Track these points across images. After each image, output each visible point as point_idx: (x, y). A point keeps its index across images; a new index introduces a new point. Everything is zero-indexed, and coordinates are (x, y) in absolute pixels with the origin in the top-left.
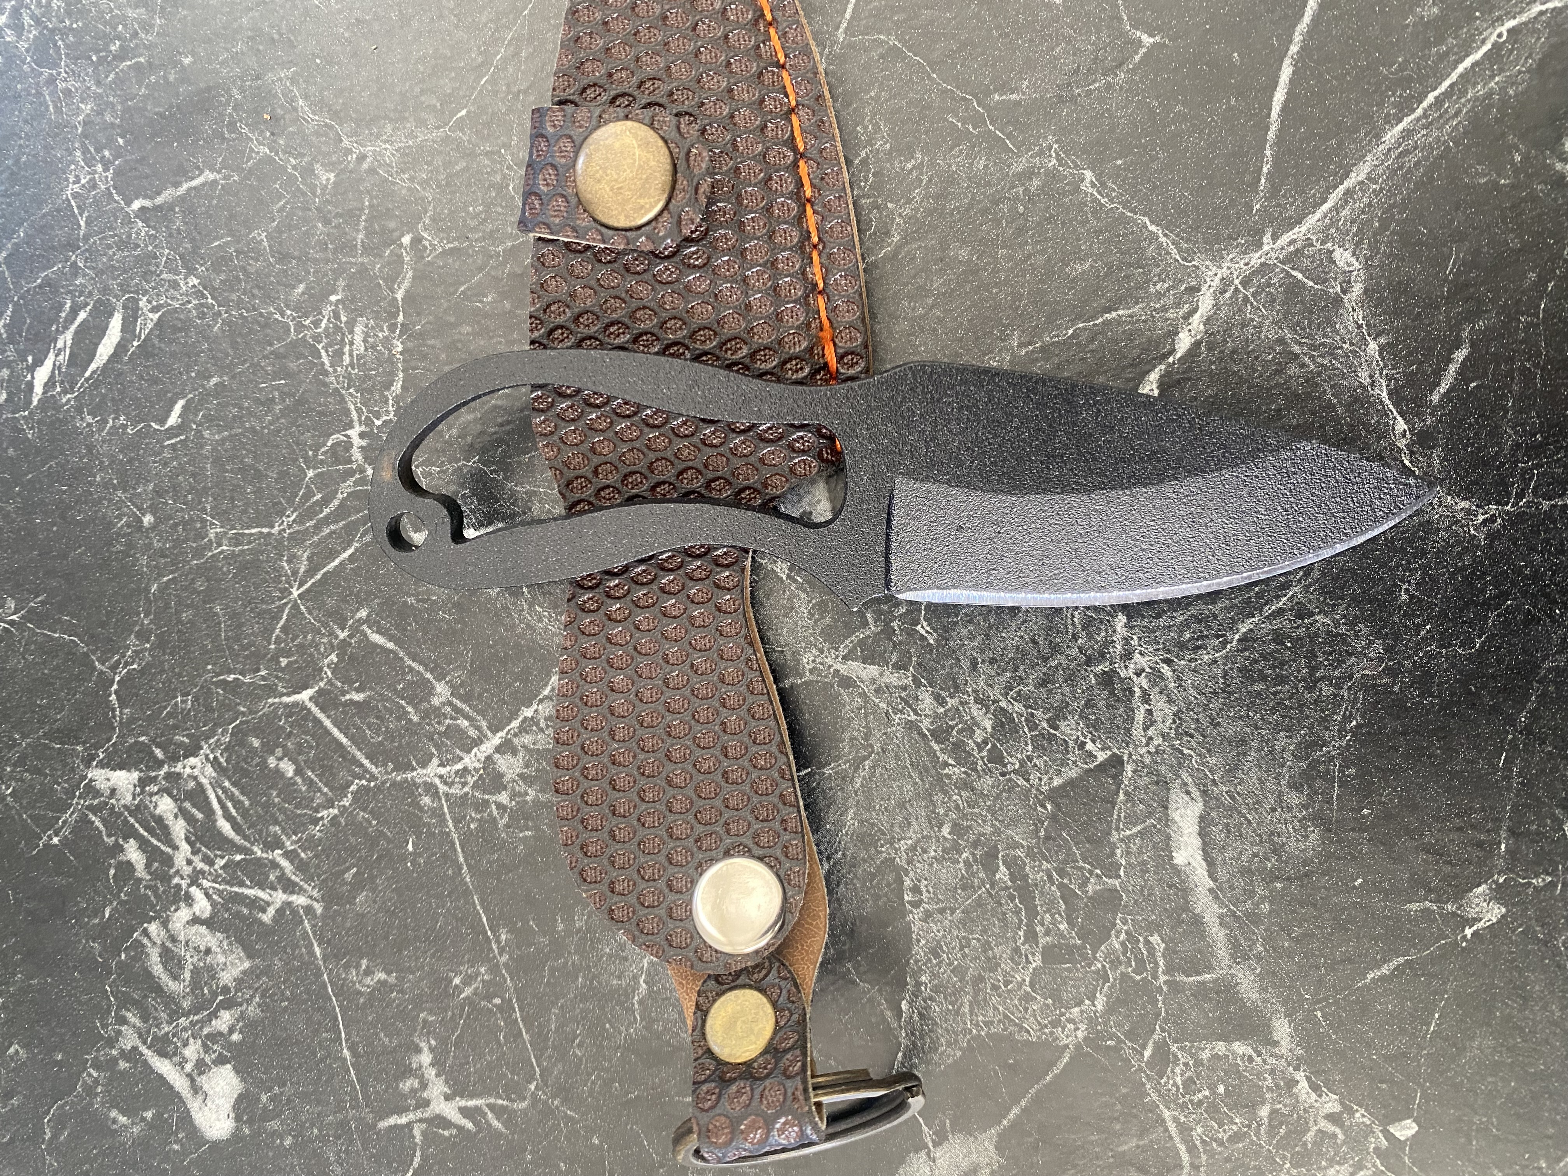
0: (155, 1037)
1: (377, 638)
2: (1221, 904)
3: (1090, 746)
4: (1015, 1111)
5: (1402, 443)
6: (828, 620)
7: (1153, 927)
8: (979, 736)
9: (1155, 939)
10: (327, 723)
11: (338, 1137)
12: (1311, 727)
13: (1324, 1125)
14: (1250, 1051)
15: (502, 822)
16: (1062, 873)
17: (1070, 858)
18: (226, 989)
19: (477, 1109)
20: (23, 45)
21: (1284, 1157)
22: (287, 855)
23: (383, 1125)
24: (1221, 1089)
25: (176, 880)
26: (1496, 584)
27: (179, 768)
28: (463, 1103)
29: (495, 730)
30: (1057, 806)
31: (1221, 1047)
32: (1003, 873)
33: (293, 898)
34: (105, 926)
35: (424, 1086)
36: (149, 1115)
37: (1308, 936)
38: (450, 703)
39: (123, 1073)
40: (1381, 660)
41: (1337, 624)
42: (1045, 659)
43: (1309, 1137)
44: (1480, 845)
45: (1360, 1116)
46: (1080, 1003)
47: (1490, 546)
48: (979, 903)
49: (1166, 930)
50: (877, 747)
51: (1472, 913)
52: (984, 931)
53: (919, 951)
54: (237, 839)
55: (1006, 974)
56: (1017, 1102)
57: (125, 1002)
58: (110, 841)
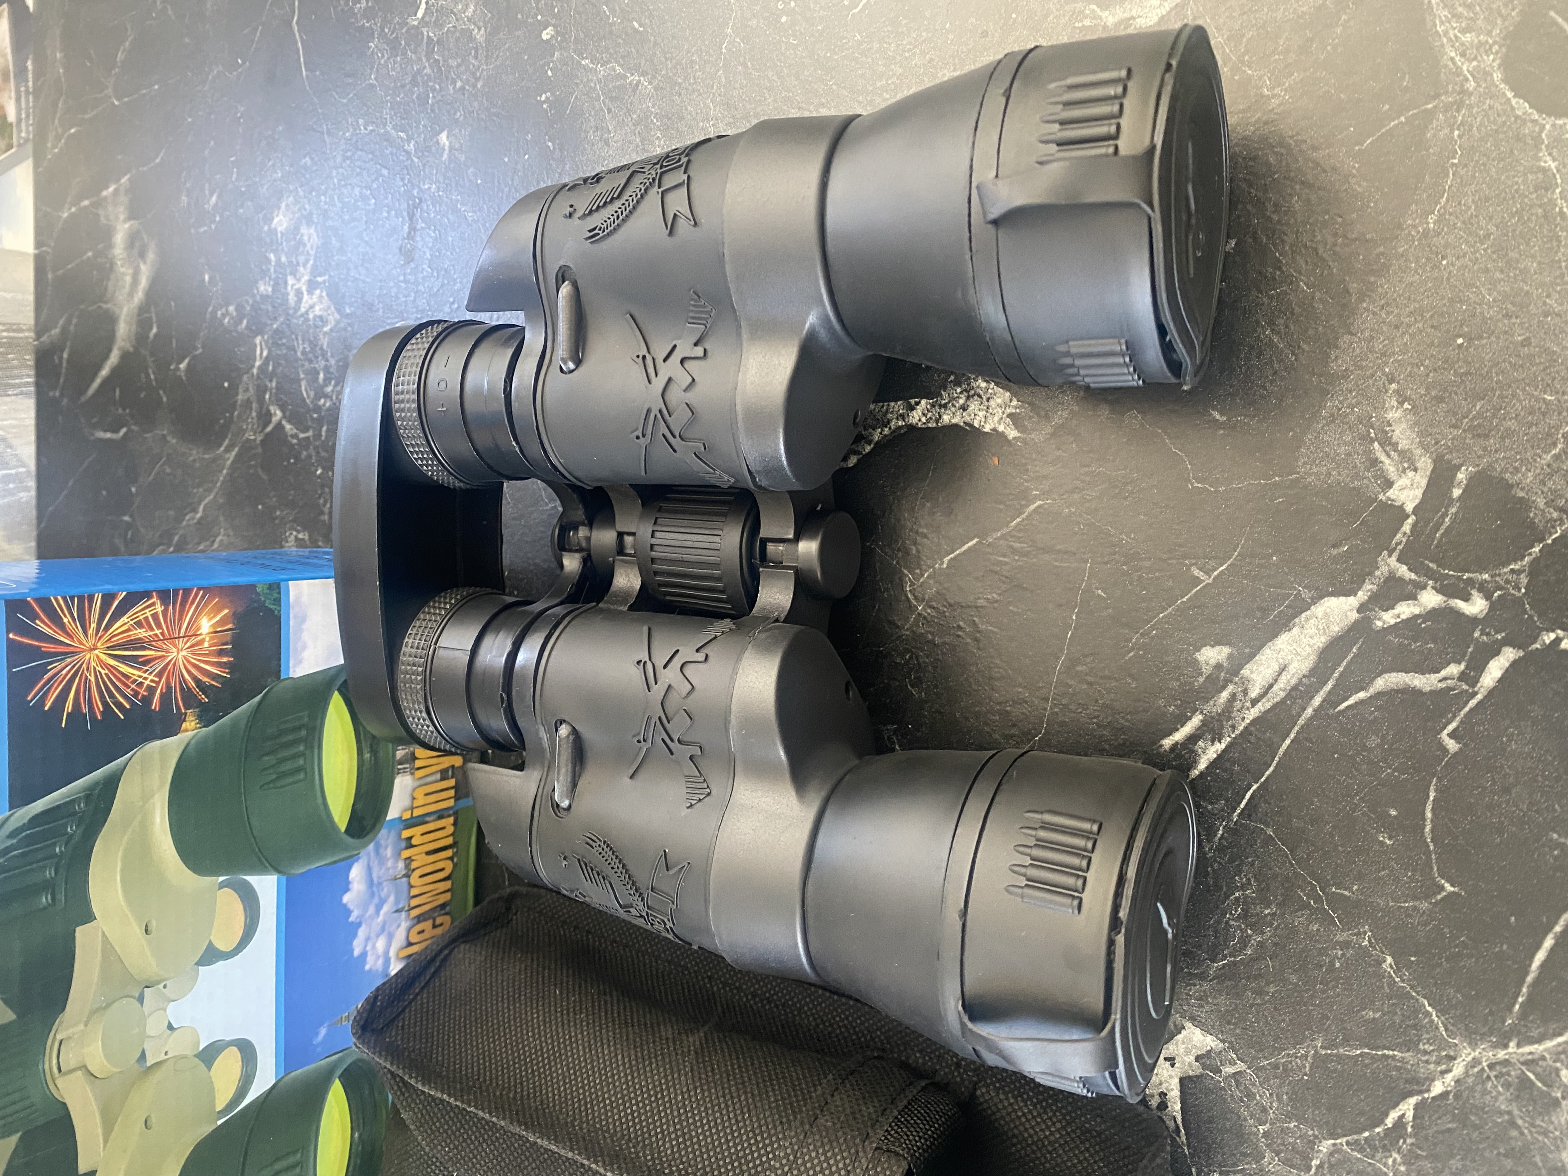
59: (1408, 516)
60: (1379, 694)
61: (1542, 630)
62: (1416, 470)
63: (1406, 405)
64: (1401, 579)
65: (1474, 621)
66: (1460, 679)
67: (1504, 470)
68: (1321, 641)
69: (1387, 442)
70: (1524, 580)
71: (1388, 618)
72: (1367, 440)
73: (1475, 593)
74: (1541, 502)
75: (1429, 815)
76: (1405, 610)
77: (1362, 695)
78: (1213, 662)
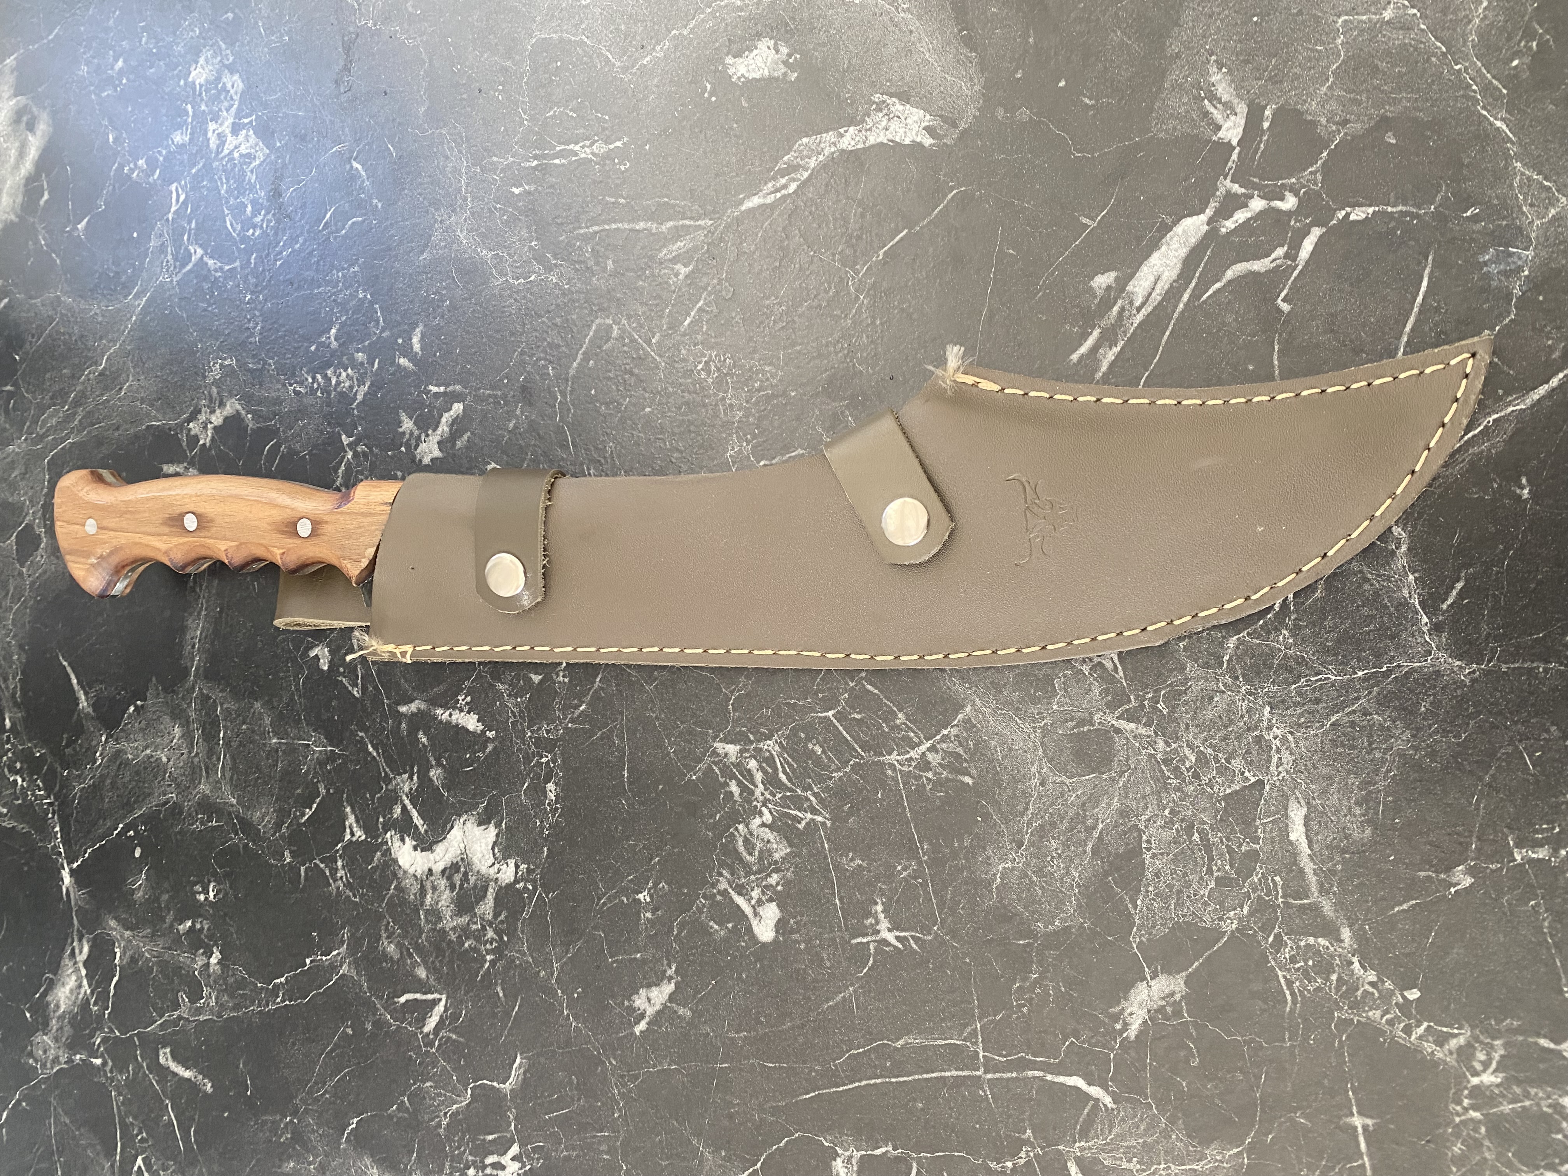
0: (737, 885)
1: (869, 687)
2: (1315, 864)
3: (1247, 774)
4: (1196, 964)
5: (1425, 629)
6: (1109, 698)
7: (1277, 872)
8: (1188, 764)
9: (1277, 879)
10: (841, 728)
11: (829, 946)
12: (1368, 774)
13: (1367, 987)
14: (1327, 944)
15: (928, 787)
16: (1228, 839)
17: (1233, 831)
18: (776, 862)
19: (905, 938)
20: (710, 380)
21: (1344, 1003)
22: (815, 795)
23: (854, 941)
24: (1310, 963)
25: (755, 803)
26: (1474, 705)
27: (761, 745)
28: (898, 934)
29: (927, 740)
30: (1227, 804)
31: (1311, 940)
32: (1196, 837)
33: (816, 817)
34: (715, 824)
35: (877, 923)
36: (730, 925)
37: (1362, 884)
38: (905, 724)
39: (718, 902)
40: (1408, 741)
41: (1385, 721)
42: (1226, 727)
43: (1359, 993)
44: (1461, 843)
45: (1388, 985)
46: (1235, 909)
47: (1472, 686)
48: (1183, 851)
49: (1284, 874)
50: (1132, 766)
51: (1454, 880)
52: (1184, 867)
53: (1149, 874)
54: (789, 784)
55: (1194, 890)
56: (1198, 960)
57: (723, 865)
58: (722, 780)
59: (1234, 148)
60: (1230, 282)
61: (1335, 210)
62: (1236, 114)
63: (1224, 70)
64: (1236, 194)
65: (1289, 214)
66: (1285, 258)
67: (1296, 103)
68: (1183, 252)
69: (1213, 98)
70: (1319, 177)
71: (1229, 225)
72: (1199, 99)
73: (1287, 193)
74: (1323, 121)
75: (1276, 363)
76: (1241, 216)
77: (1218, 285)
78: (1104, 286)
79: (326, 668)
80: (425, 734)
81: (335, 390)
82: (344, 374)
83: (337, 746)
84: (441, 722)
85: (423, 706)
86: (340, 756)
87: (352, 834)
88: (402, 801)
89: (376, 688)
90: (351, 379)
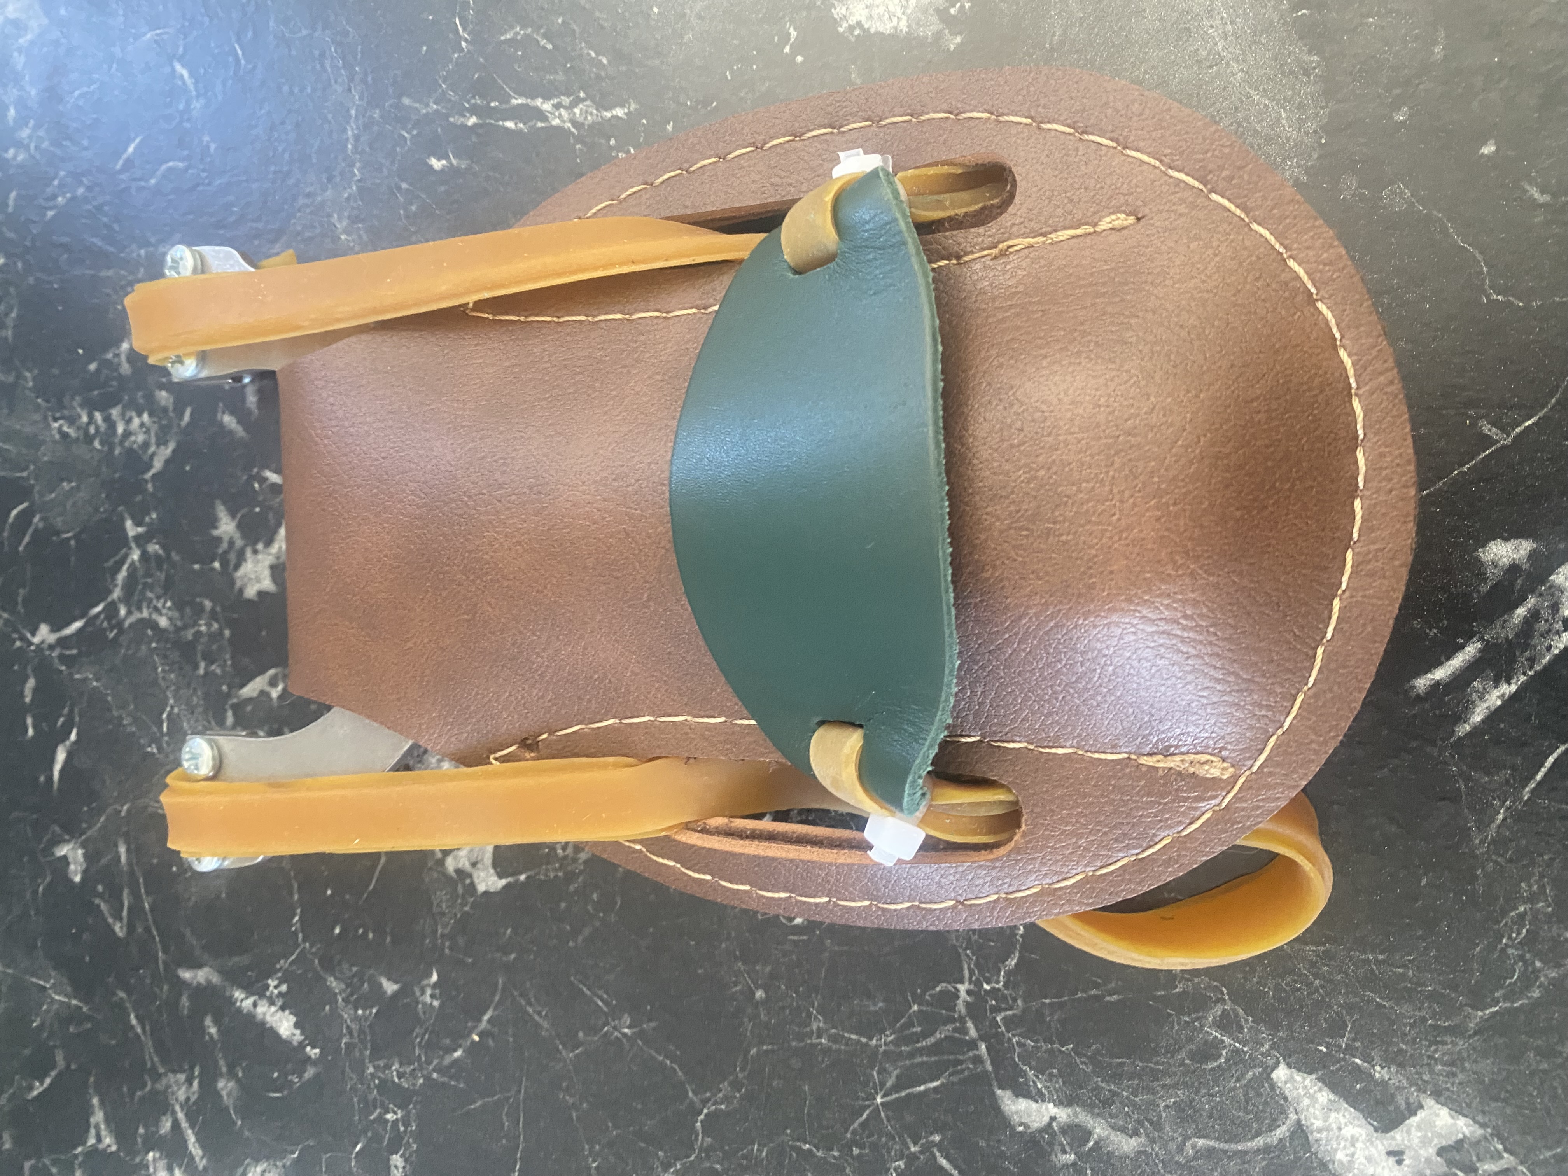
79: (77, 879)
80: (217, 1022)
81: (121, 443)
82: (136, 421)
83: (86, 1003)
84: (239, 1011)
85: (216, 979)
86: (88, 1018)
87: (99, 1139)
88: (174, 1113)
89: (147, 930)
90: (148, 432)
